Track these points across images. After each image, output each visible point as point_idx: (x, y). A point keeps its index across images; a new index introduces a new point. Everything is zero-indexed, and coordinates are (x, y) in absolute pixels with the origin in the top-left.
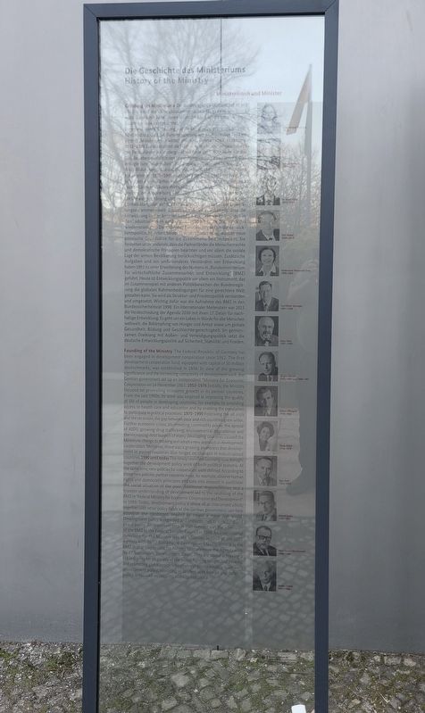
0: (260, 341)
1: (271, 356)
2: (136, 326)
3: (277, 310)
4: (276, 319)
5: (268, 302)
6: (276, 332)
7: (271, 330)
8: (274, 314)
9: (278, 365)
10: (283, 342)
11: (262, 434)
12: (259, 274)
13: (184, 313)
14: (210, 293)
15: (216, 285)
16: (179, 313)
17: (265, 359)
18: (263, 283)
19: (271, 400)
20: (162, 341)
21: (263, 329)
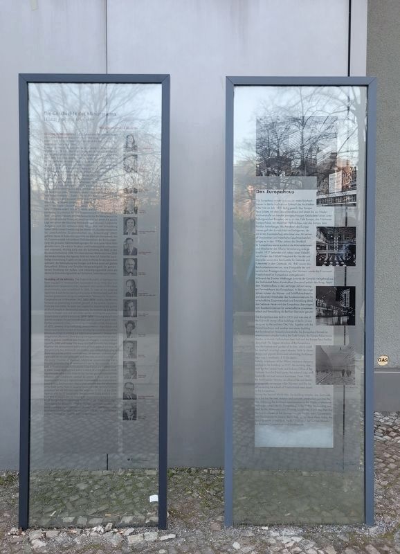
0: (126, 272)
1: (133, 282)
2: (52, 265)
3: (136, 254)
4: (135, 260)
5: (131, 250)
6: (136, 267)
7: (133, 267)
8: (135, 257)
9: (138, 287)
10: (140, 274)
11: (128, 328)
12: (126, 233)
13: (81, 256)
14: (96, 245)
15: (100, 240)
16: (78, 257)
17: (130, 284)
18: (128, 239)
19: (133, 308)
20: (68, 274)
21: (128, 266)
